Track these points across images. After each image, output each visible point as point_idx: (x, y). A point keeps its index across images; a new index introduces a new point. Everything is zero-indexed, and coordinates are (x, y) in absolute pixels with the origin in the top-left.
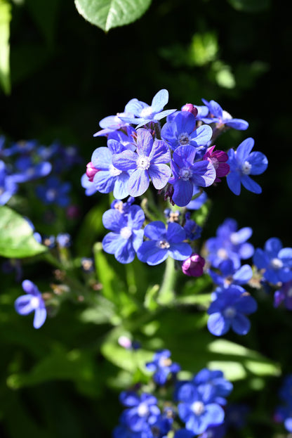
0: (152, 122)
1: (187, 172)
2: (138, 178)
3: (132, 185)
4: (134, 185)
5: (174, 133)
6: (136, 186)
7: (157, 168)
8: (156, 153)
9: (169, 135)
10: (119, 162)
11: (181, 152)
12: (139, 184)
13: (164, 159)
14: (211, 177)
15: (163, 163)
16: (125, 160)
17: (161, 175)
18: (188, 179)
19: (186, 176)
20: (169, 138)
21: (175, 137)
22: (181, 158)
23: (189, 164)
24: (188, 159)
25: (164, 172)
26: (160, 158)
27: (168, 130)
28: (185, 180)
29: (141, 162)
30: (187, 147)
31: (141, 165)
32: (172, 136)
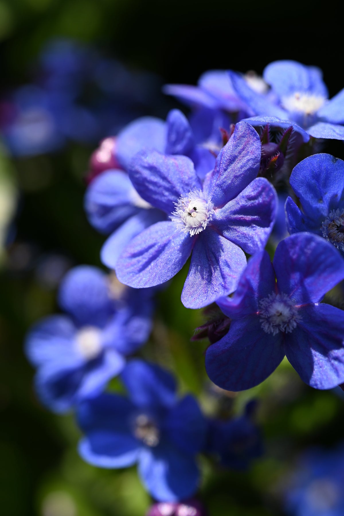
0: (298, 134)
1: (286, 312)
2: (161, 243)
3: (138, 249)
4: (140, 253)
5: (328, 196)
6: (143, 259)
7: (219, 247)
8: (243, 210)
9: (311, 188)
10: (146, 174)
11: (302, 249)
12: (154, 258)
13: (251, 238)
14: (336, 371)
15: (243, 247)
16: (164, 178)
17: (216, 274)
18: (276, 332)
19: (278, 320)
20: (308, 197)
21: (323, 206)
22: (294, 266)
23: (306, 298)
24: (308, 281)
25: (226, 270)
26: (244, 230)
27: (316, 176)
28: (266, 328)
29: (190, 207)
30: (326, 248)
31: (185, 214)
32: (319, 197)
